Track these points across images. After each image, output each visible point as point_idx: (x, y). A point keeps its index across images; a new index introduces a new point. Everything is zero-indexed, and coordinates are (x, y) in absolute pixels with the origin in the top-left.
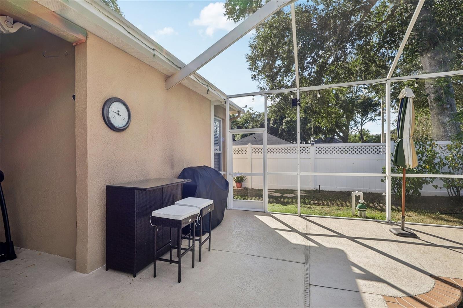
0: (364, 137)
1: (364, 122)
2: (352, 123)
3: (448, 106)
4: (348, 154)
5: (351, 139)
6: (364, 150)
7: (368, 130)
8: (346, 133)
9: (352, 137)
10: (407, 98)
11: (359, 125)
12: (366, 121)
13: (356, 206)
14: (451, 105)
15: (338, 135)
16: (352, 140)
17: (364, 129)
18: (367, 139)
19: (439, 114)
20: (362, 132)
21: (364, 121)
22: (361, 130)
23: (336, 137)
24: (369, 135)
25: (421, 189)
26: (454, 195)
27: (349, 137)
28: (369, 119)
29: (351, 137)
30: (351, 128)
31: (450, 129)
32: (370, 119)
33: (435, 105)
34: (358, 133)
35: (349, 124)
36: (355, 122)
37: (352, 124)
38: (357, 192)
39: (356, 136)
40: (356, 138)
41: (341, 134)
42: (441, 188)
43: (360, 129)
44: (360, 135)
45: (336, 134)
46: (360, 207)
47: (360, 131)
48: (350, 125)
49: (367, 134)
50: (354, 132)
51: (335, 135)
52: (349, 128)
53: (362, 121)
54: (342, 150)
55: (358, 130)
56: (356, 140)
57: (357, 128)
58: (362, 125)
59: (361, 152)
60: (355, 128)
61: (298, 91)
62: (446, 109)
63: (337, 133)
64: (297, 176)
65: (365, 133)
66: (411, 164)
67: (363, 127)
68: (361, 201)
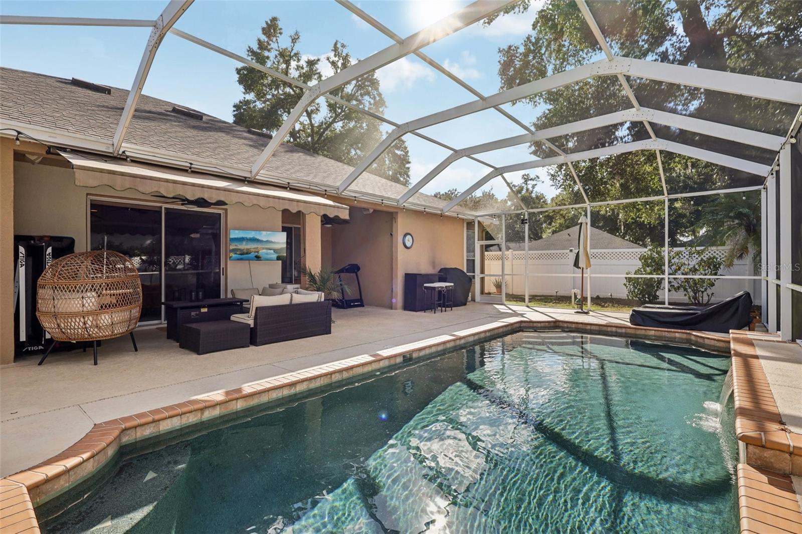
61: (526, 213)
68: (579, 297)
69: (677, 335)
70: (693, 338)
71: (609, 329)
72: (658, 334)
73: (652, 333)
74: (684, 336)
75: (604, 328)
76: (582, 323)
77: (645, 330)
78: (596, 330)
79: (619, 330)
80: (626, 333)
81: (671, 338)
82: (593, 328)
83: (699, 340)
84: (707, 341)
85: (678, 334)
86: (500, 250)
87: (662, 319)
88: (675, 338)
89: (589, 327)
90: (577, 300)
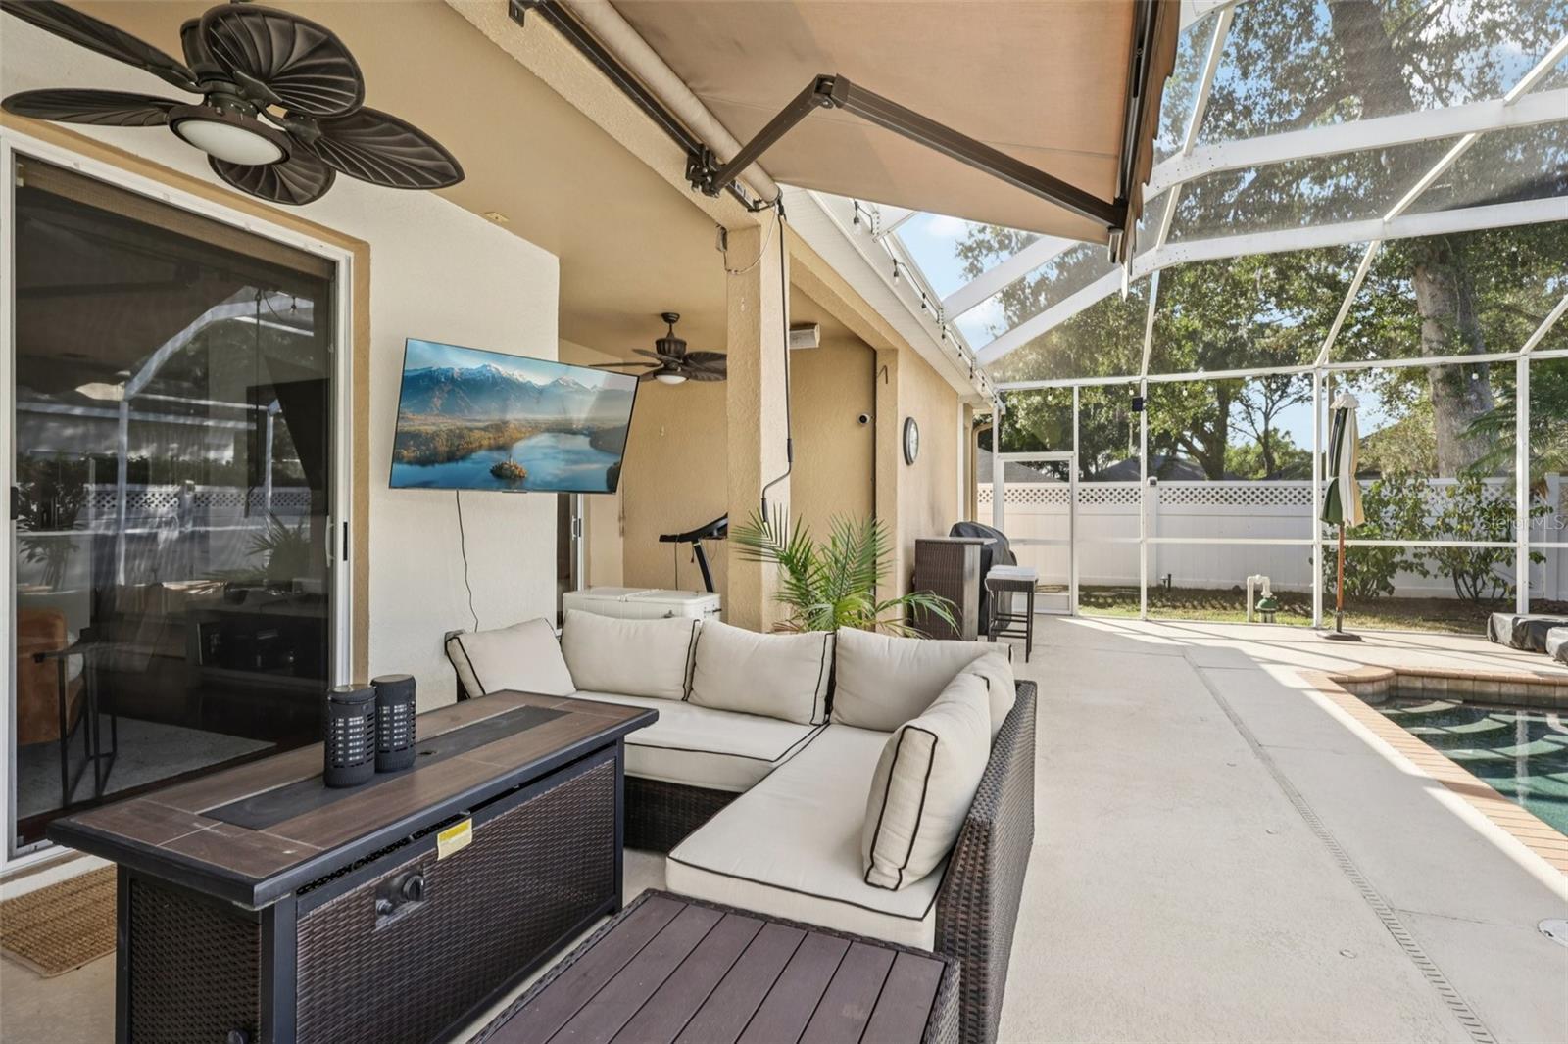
0: (1276, 456)
1: (1276, 408)
2: (1235, 408)
3: (1473, 397)
4: (1235, 504)
5: (1233, 459)
6: (1272, 497)
7: (1287, 433)
8: (1217, 442)
9: (1236, 454)
10: (1346, 410)
11: (1259, 417)
12: (1280, 404)
13: (1256, 603)
14: (1479, 395)
15: (1189, 448)
16: (1233, 464)
17: (1276, 430)
18: (1284, 464)
19: (1451, 414)
20: (1267, 439)
21: (1274, 404)
22: (1266, 431)
23: (1182, 456)
24: (1291, 447)
25: (1392, 577)
26: (1467, 595)
27: (1225, 455)
28: (1292, 398)
29: (1232, 455)
30: (1233, 425)
31: (1476, 449)
32: (1295, 396)
33: (1443, 393)
34: (1253, 443)
35: (1225, 413)
36: (1247, 407)
38: (1258, 576)
39: (1246, 453)
40: (1249, 458)
41: (1199, 445)
42: (1435, 576)
43: (1263, 429)
44: (1260, 449)
45: (1184, 445)
46: (1263, 606)
47: (1262, 435)
48: (1230, 416)
49: (1286, 444)
50: (1241, 437)
51: (1180, 446)
52: (1226, 424)
53: (1267, 404)
54: (1221, 496)
55: (1254, 433)
56: (1249, 463)
57: (1253, 425)
58: (1267, 417)
59: (1267, 500)
60: (1246, 425)
61: (1144, 383)
62: (1469, 403)
63: (1185, 441)
64: (1138, 545)
65: (1278, 443)
66: (1351, 518)
67: (1271, 422)
68: (1266, 593)
76: (1474, 679)
86: (1065, 477)
89: (1493, 688)
90: (1261, 602)
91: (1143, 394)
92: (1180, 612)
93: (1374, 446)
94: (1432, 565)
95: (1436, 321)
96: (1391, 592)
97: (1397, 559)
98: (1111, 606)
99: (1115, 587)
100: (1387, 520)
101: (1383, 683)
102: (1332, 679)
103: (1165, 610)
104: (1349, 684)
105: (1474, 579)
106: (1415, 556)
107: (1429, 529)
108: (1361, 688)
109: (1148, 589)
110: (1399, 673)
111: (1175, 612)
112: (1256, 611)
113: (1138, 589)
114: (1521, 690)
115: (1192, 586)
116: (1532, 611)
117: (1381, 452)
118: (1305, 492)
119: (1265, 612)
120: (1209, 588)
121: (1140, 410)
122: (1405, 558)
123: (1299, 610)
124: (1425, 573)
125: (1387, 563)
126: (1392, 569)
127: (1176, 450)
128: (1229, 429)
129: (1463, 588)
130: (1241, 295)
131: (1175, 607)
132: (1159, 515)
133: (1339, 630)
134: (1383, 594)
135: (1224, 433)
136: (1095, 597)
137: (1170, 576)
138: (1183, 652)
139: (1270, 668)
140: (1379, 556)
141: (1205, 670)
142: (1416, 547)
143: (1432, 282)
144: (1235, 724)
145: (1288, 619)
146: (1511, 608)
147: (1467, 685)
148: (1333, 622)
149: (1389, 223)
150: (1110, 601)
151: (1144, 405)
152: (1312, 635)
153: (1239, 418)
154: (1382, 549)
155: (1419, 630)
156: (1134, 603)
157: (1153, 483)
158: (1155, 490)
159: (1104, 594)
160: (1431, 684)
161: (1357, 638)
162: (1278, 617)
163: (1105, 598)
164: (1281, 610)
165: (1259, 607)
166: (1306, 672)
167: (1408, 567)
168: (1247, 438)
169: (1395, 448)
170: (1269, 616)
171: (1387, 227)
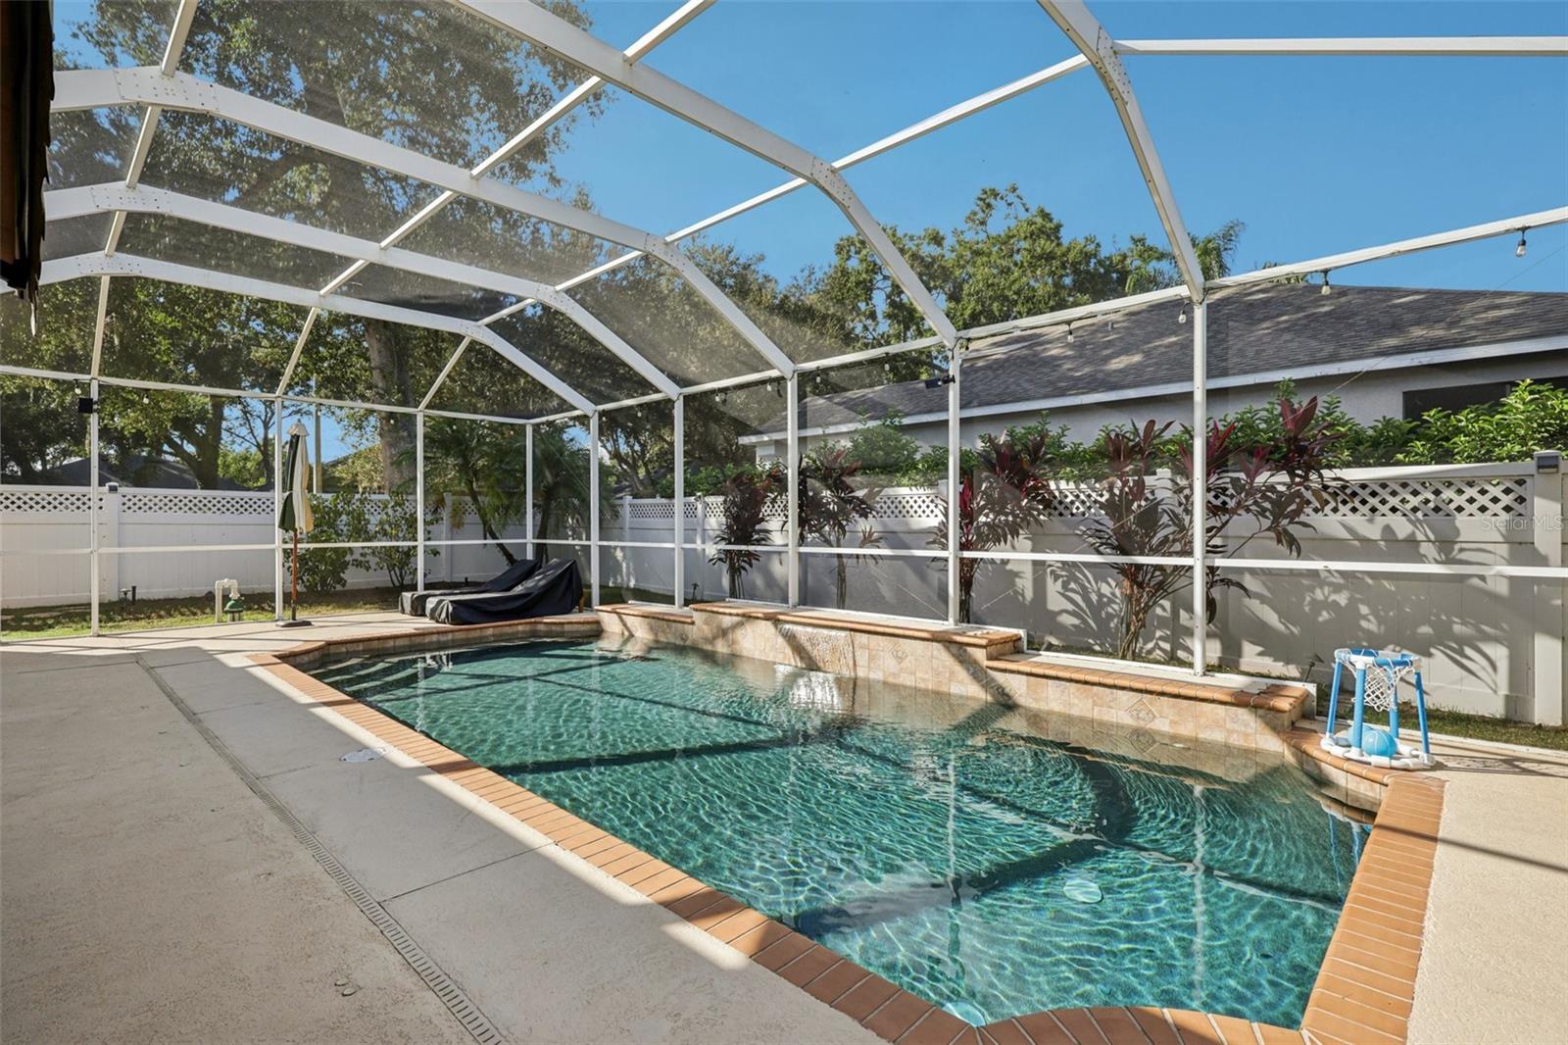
4: (209, 513)
5: (228, 466)
6: (247, 506)
8: (210, 446)
9: (234, 459)
10: (299, 437)
11: (258, 424)
13: (224, 605)
14: (409, 433)
15: (178, 450)
16: (232, 469)
19: (392, 445)
20: (270, 447)
22: (266, 439)
25: (344, 573)
27: (220, 461)
28: (290, 410)
29: (229, 459)
30: (229, 430)
31: (407, 473)
32: (294, 408)
33: (387, 428)
34: (254, 448)
35: (219, 416)
36: (245, 413)
37: (234, 416)
38: (226, 580)
39: (246, 459)
40: (247, 465)
41: (190, 449)
42: (375, 570)
43: (262, 436)
44: (260, 457)
45: (171, 447)
46: (231, 607)
47: (261, 443)
48: (225, 420)
50: (240, 445)
51: (166, 447)
52: (220, 428)
53: (267, 413)
54: (195, 505)
55: (253, 441)
56: (249, 470)
57: (252, 432)
58: (266, 425)
60: (244, 431)
61: (95, 384)
63: (172, 443)
64: (87, 556)
66: (303, 525)
68: (234, 595)
69: (520, 628)
70: (541, 627)
71: (427, 639)
72: (497, 631)
73: (490, 632)
74: (528, 628)
75: (418, 640)
76: (379, 639)
77: (480, 628)
78: (404, 646)
79: (443, 638)
80: (453, 640)
81: (513, 634)
82: (400, 642)
83: (554, 628)
84: (567, 628)
85: (521, 626)
87: (495, 609)
88: (518, 632)
89: (391, 643)
90: (229, 604)
91: (94, 395)
92: (143, 623)
93: (353, 463)
94: (373, 561)
95: (382, 371)
96: (344, 585)
97: (348, 558)
98: (51, 627)
99: (58, 607)
100: (342, 527)
101: (316, 653)
102: (275, 656)
103: (125, 623)
104: (286, 658)
105: (401, 569)
106: (362, 555)
107: (372, 533)
108: (298, 660)
109: (101, 605)
110: (329, 644)
111: (138, 623)
112: (227, 612)
113: (89, 605)
114: (406, 642)
115: (162, 597)
116: (425, 589)
117: (359, 469)
118: (268, 503)
119: (233, 612)
120: (181, 597)
121: (91, 411)
122: (354, 557)
123: (267, 608)
124: (368, 568)
125: (339, 562)
126: (345, 566)
127: (160, 452)
128: (225, 435)
129: (394, 578)
130: (224, 307)
131: (137, 619)
132: (121, 524)
133: (294, 619)
134: (339, 587)
135: (218, 438)
136: (27, 620)
137: (134, 588)
138: (137, 658)
139: (222, 657)
140: (333, 556)
141: (157, 670)
142: (363, 548)
143: (379, 341)
144: (176, 705)
145: (255, 616)
146: (414, 587)
147: (375, 644)
148: (289, 613)
149: (324, 296)
150: (50, 622)
151: (95, 407)
152: (272, 626)
153: (236, 423)
154: (335, 550)
155: (359, 611)
156: (85, 620)
157: (113, 489)
158: (116, 498)
159: (42, 615)
160: (351, 648)
161: (308, 624)
162: (246, 615)
163: (44, 619)
164: (249, 609)
165: (227, 608)
166: (252, 654)
167: (358, 564)
168: (247, 444)
169: (368, 466)
170: (237, 615)
171: (322, 299)
